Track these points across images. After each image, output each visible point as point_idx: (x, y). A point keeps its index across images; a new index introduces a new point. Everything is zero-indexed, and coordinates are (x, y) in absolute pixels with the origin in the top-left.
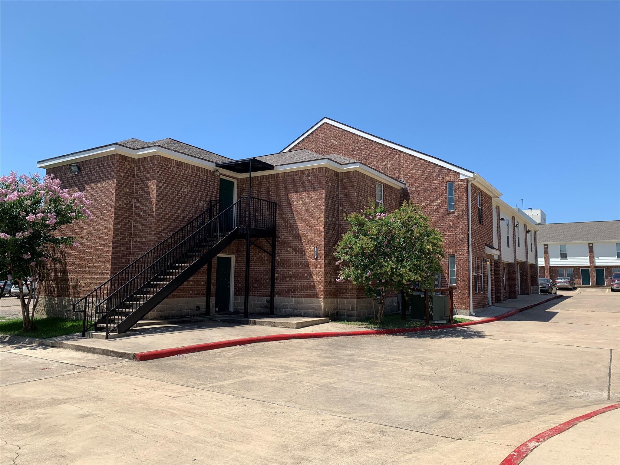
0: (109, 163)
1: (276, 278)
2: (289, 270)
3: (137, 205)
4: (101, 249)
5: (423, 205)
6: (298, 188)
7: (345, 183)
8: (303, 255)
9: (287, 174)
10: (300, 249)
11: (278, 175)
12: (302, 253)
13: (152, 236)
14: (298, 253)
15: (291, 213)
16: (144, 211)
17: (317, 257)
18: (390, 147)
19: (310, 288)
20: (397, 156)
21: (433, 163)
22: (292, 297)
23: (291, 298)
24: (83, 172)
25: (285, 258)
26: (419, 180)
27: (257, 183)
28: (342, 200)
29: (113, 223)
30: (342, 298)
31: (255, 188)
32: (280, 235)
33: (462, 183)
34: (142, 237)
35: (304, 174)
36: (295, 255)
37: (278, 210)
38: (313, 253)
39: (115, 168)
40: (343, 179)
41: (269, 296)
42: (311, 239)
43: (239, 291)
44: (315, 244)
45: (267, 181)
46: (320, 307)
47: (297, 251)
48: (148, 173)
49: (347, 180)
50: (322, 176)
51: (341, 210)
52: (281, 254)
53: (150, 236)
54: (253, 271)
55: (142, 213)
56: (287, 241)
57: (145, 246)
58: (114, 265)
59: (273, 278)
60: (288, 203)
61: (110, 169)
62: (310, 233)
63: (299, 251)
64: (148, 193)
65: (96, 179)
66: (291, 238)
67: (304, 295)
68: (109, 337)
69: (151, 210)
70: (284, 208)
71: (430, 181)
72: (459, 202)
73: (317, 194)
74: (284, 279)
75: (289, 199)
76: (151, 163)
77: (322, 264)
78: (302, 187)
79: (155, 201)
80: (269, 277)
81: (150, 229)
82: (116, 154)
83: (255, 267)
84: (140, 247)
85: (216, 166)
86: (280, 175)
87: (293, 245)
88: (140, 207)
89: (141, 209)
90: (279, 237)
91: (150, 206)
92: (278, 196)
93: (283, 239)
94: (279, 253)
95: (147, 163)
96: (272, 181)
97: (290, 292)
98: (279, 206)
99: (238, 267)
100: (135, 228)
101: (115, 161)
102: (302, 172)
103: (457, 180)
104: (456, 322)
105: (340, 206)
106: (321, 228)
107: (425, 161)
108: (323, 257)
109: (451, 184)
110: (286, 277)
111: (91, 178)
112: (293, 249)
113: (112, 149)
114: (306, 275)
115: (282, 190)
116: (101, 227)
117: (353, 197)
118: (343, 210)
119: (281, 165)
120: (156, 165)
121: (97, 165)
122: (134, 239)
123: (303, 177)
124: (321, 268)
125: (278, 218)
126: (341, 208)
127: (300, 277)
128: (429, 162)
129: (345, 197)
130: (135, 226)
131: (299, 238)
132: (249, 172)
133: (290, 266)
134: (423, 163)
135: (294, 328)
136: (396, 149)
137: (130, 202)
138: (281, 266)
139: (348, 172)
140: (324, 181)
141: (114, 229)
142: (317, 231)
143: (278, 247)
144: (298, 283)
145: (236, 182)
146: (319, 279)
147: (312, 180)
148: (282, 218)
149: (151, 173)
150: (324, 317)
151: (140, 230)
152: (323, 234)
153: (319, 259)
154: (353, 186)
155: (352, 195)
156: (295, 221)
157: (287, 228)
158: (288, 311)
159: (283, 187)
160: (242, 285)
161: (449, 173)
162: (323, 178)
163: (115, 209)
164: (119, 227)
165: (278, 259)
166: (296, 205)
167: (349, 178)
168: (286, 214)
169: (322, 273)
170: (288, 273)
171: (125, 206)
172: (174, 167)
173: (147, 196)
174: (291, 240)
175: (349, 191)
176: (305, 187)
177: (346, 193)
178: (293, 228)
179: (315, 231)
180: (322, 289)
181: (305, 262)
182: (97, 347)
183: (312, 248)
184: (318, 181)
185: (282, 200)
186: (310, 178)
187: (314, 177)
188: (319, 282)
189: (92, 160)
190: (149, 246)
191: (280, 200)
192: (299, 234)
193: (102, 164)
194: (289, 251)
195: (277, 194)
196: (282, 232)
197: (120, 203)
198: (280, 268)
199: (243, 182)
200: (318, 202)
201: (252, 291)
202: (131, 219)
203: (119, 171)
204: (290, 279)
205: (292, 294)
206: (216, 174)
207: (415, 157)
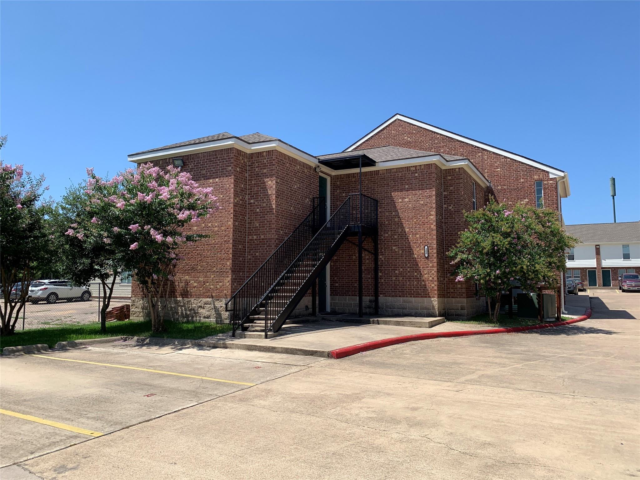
0: (224, 157)
1: (379, 277)
2: (394, 270)
3: (252, 201)
4: (218, 247)
5: (510, 204)
6: (403, 185)
7: (450, 180)
8: (411, 254)
9: (389, 171)
10: (408, 247)
11: (379, 172)
12: (410, 252)
13: (273, 234)
14: (406, 252)
15: (396, 211)
16: (261, 207)
17: (428, 256)
18: (471, 145)
19: (421, 287)
20: (480, 154)
21: (520, 162)
22: (400, 296)
23: (398, 298)
24: (189, 167)
25: (389, 256)
26: (504, 178)
27: (354, 179)
28: (447, 197)
29: (232, 220)
30: (449, 297)
31: (352, 186)
32: (382, 234)
33: (551, 182)
34: (259, 234)
35: (410, 170)
36: (402, 254)
37: (380, 208)
38: (423, 251)
39: (232, 163)
40: (447, 176)
41: (372, 296)
42: (420, 238)
43: (336, 291)
44: (425, 243)
45: (365, 178)
46: (433, 307)
47: (404, 250)
48: (265, 169)
49: (452, 177)
50: (431, 173)
51: (445, 208)
52: (385, 252)
53: (269, 234)
54: (352, 270)
55: (258, 210)
56: (392, 239)
57: (264, 244)
58: (234, 264)
59: (376, 278)
60: (391, 201)
61: (226, 164)
62: (419, 231)
63: (406, 250)
64: (265, 189)
65: (207, 174)
66: (396, 237)
67: (413, 294)
68: (268, 336)
69: (269, 207)
70: (387, 205)
71: (517, 180)
72: (549, 201)
73: (426, 191)
74: (389, 278)
75: (392, 196)
76: (268, 158)
77: (435, 262)
78: (407, 184)
79: (274, 197)
80: (371, 276)
81: (269, 226)
82: (233, 148)
83: (354, 266)
84: (258, 244)
85: (319, 162)
86: (381, 172)
87: (398, 243)
88: (256, 203)
89: (256, 205)
90: (382, 235)
91: (268, 202)
92: (379, 193)
93: (387, 237)
94: (382, 252)
95: (262, 158)
96: (371, 178)
97: (397, 292)
98: (380, 204)
99: (333, 266)
100: (250, 225)
101: (232, 155)
102: (408, 168)
103: (546, 178)
104: (563, 320)
105: (445, 204)
106: (432, 226)
107: (511, 159)
108: (435, 255)
109: (539, 183)
110: (392, 276)
111: (200, 172)
112: (398, 248)
113: (230, 142)
114: (416, 274)
115: (384, 187)
116: (216, 224)
117: (459, 194)
118: (448, 208)
119: (383, 162)
120: (274, 160)
121: (207, 159)
122: (250, 237)
123: (409, 173)
124: (433, 267)
125: (380, 216)
126: (445, 206)
127: (409, 276)
128: (515, 160)
129: (450, 195)
130: (250, 223)
131: (405, 236)
132: (359, 167)
133: (396, 265)
134: (509, 161)
135: (426, 327)
136: (478, 147)
137: (244, 198)
138: (386, 265)
139: (453, 169)
140: (434, 177)
141: (234, 226)
142: (427, 229)
143: (381, 246)
144: (407, 283)
145: (329, 179)
146: (431, 278)
147: (419, 176)
148: (385, 216)
149: (268, 168)
150: (439, 317)
151: (257, 227)
152: (435, 232)
153: (431, 258)
154: (459, 183)
155: (457, 192)
156: (401, 219)
157: (391, 226)
158: (396, 311)
159: (384, 184)
160: (339, 285)
161: (537, 172)
162: (433, 175)
163: (234, 206)
164: (237, 223)
165: (381, 258)
166: (401, 202)
167: (454, 175)
168: (389, 212)
169: (435, 272)
170: (394, 272)
171: (241, 202)
172: (287, 163)
173: (265, 193)
174: (396, 239)
175: (454, 188)
176: (412, 184)
177: (451, 190)
178: (399, 226)
179: (424, 229)
180: (436, 288)
181: (413, 261)
182: (277, 346)
183: (422, 247)
184: (426, 178)
185: (384, 197)
186: (416, 175)
187: (421, 174)
188: (431, 281)
189: (200, 155)
190: (269, 244)
191: (382, 197)
192: (405, 232)
193: (213, 158)
194: (394, 250)
195: (378, 191)
196: (385, 231)
197: (237, 199)
198: (384, 268)
199: (337, 179)
200: (428, 200)
201: (352, 291)
202: (246, 216)
203: (236, 166)
204: (396, 278)
205: (399, 294)
206: (318, 170)
207: (500, 155)
